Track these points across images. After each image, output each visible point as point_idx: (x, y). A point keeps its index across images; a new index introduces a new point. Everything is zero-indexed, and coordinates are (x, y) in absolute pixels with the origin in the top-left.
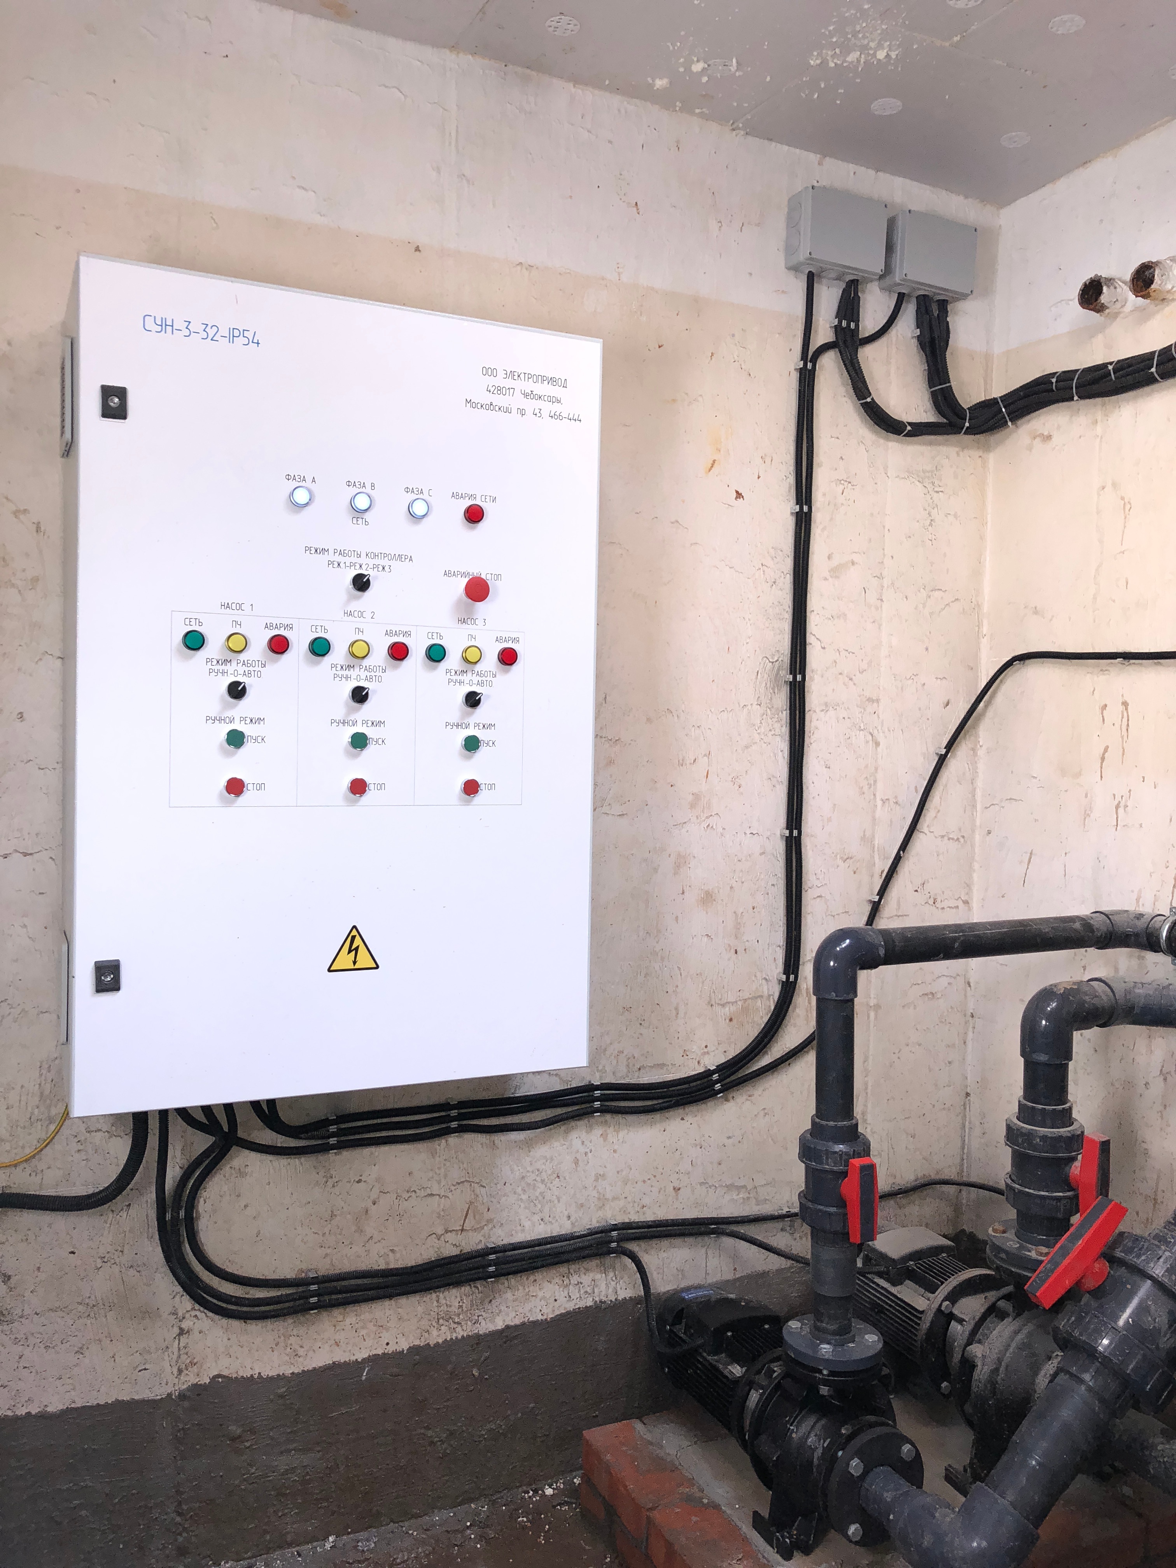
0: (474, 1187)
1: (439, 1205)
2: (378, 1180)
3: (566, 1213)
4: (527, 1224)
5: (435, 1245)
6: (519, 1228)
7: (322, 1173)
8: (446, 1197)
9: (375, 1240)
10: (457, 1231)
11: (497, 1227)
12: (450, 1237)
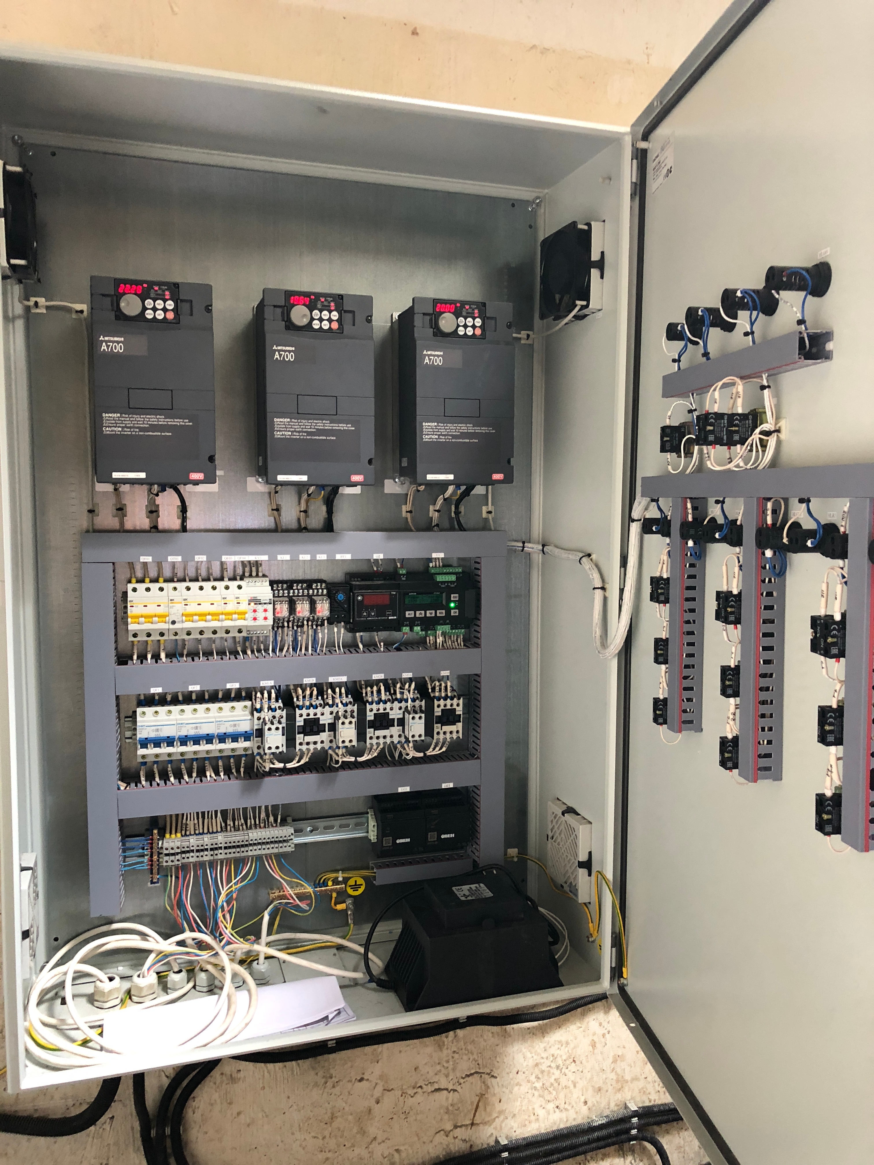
0: (485, 1078)
1: (447, 1099)
2: (381, 1077)
3: (583, 1100)
4: (541, 1113)
5: (443, 1141)
6: (533, 1118)
7: (321, 1074)
8: (455, 1090)
9: (379, 1139)
10: (467, 1125)
11: (510, 1118)
12: (458, 1132)
